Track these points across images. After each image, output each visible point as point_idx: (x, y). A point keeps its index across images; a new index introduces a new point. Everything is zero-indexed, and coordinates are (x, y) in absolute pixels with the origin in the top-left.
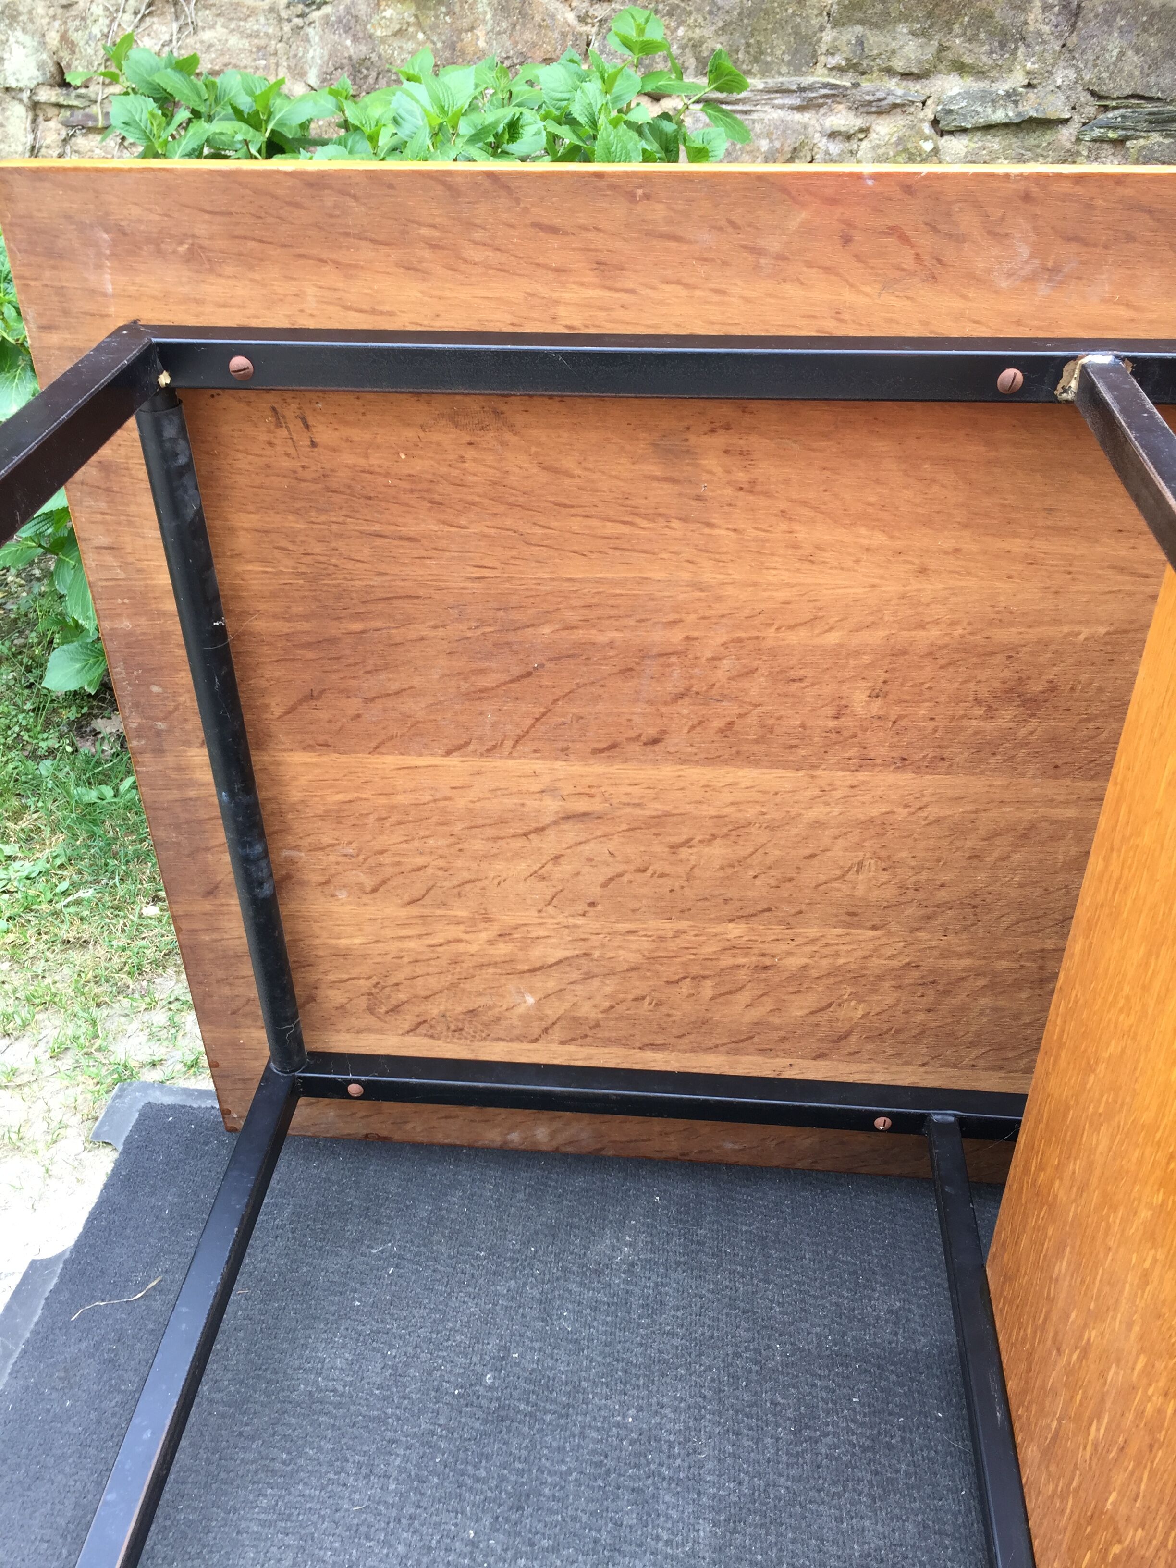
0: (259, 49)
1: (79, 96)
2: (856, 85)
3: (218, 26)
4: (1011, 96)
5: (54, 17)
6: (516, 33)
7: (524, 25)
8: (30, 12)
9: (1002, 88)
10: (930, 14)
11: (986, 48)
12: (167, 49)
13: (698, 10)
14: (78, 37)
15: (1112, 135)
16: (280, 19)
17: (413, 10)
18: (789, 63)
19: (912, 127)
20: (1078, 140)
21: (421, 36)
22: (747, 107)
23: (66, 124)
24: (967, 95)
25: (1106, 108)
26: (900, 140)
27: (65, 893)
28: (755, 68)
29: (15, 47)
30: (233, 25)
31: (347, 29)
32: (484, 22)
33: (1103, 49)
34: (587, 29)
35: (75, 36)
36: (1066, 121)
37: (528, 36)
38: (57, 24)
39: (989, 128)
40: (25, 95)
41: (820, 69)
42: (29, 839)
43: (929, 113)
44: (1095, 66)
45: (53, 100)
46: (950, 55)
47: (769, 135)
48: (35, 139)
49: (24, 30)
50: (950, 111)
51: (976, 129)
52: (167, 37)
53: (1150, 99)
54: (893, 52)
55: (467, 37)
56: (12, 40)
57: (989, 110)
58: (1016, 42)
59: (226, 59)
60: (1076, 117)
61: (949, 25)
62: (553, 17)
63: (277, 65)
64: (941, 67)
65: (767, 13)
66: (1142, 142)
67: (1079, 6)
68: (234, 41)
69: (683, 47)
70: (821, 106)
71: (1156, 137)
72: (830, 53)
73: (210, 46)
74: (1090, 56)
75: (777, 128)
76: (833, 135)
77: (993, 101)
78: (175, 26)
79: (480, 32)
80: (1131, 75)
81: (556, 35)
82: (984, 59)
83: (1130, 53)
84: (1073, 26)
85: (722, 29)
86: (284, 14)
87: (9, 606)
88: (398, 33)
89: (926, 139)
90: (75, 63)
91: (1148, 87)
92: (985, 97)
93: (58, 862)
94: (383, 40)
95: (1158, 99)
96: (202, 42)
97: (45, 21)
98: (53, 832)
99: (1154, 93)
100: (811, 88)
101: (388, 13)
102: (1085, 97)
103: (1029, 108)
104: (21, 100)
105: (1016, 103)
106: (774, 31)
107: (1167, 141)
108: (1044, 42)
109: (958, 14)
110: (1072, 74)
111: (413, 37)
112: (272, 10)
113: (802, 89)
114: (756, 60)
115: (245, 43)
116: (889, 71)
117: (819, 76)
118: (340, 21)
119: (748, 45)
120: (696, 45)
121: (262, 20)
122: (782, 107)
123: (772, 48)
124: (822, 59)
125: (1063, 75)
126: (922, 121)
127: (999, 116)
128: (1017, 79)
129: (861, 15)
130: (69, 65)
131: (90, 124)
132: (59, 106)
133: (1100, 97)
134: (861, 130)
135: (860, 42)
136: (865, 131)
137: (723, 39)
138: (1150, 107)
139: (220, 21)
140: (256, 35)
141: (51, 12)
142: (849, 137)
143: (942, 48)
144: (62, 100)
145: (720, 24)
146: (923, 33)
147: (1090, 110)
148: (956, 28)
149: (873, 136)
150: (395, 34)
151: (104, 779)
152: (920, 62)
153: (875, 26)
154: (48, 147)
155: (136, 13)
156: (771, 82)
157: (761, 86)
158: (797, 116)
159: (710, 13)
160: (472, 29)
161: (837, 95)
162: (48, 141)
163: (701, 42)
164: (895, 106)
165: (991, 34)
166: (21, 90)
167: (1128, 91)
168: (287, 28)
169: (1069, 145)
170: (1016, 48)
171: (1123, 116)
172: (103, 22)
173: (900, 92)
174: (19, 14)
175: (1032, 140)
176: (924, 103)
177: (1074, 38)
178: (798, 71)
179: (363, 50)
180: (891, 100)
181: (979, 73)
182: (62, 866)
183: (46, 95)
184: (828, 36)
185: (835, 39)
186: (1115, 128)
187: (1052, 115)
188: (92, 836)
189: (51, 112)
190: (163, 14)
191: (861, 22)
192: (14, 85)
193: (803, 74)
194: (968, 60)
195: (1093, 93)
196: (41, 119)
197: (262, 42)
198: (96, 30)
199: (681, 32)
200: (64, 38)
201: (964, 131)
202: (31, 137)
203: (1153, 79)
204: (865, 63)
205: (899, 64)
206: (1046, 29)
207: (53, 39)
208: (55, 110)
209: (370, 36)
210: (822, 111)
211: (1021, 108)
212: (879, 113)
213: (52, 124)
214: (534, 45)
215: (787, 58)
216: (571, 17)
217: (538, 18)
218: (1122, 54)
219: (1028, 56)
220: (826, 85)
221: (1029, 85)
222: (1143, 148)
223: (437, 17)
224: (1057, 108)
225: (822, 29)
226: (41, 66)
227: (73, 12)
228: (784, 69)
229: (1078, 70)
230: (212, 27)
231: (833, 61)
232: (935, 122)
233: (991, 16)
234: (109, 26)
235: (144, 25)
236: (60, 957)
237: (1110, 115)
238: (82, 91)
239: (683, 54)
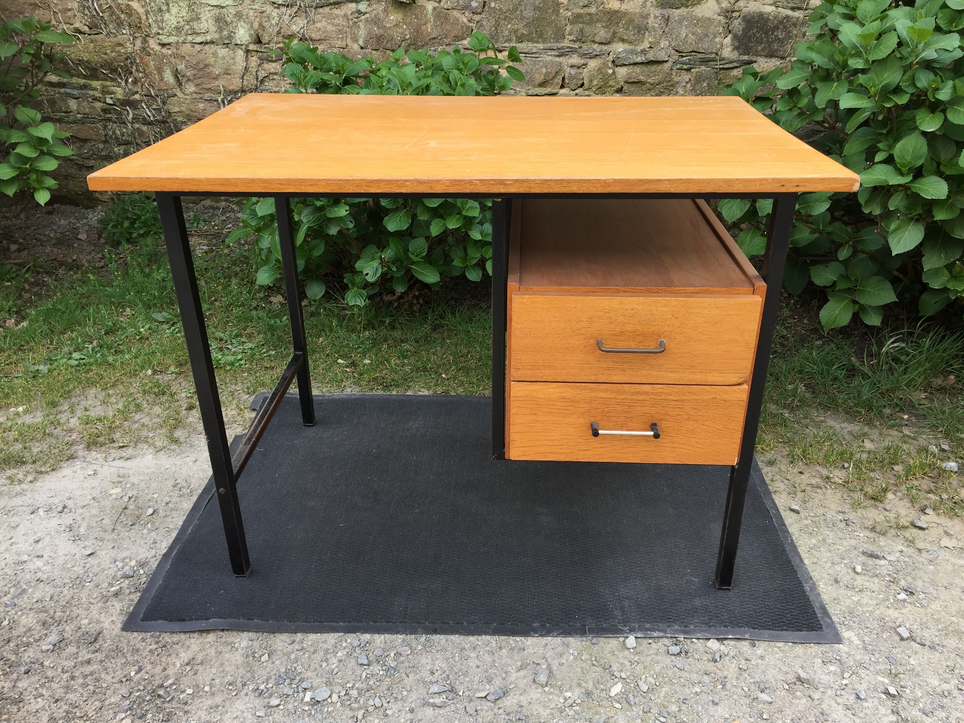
0: (339, 31)
1: (265, 48)
2: (580, 47)
3: (323, 22)
4: (643, 52)
5: (257, 17)
6: (443, 26)
7: (446, 23)
8: (247, 15)
9: (639, 48)
10: (609, 19)
11: (632, 33)
12: (302, 30)
13: (516, 18)
14: (266, 24)
15: (685, 67)
16: (348, 19)
17: (401, 17)
18: (554, 38)
19: (604, 64)
20: (671, 69)
21: (405, 27)
22: (537, 56)
23: (260, 58)
24: (625, 51)
25: (682, 56)
26: (599, 69)
27: (264, 353)
28: (540, 40)
29: (240, 28)
30: (329, 21)
31: (375, 23)
32: (430, 22)
33: (679, 33)
34: (472, 24)
35: (265, 24)
36: (667, 61)
37: (448, 27)
38: (258, 19)
39: (635, 64)
40: (243, 47)
41: (566, 41)
42: (250, 336)
43: (611, 58)
44: (676, 40)
45: (255, 49)
46: (618, 35)
47: (546, 67)
48: (247, 64)
49: (245, 22)
50: (619, 58)
51: (630, 64)
52: (302, 25)
53: (700, 53)
54: (595, 34)
55: (424, 27)
56: (239, 25)
57: (635, 57)
58: (644, 30)
59: (326, 34)
60: (670, 60)
61: (617, 23)
62: (458, 20)
63: (347, 37)
64: (615, 40)
65: (543, 19)
66: (697, 70)
67: (669, 17)
68: (329, 27)
69: (510, 32)
70: (567, 55)
71: (703, 68)
72: (570, 34)
73: (320, 29)
74: (674, 36)
75: (549, 64)
76: (572, 66)
77: (636, 54)
78: (306, 21)
79: (429, 26)
80: (691, 43)
81: (459, 27)
82: (632, 37)
83: (690, 35)
84: (667, 24)
85: (526, 25)
86: (350, 17)
87: (232, 255)
88: (396, 25)
89: (610, 68)
90: (265, 35)
91: (698, 48)
92: (632, 52)
93: (261, 343)
94: (390, 28)
95: (703, 53)
96: (316, 28)
97: (253, 18)
98: (258, 334)
99: (701, 50)
100: (562, 48)
101: (392, 18)
102: (673, 52)
103: (651, 56)
104: (242, 49)
105: (645, 54)
106: (547, 26)
107: (708, 69)
108: (655, 30)
109: (621, 20)
110: (667, 43)
111: (402, 27)
112: (345, 15)
113: (559, 49)
114: (540, 37)
115: (334, 28)
116: (594, 42)
117: (566, 43)
118: (372, 20)
119: (536, 31)
120: (516, 31)
121: (341, 19)
122: (551, 55)
123: (547, 32)
124: (567, 36)
125: (664, 43)
126: (608, 61)
127: (639, 60)
128: (646, 45)
129: (581, 20)
130: (262, 36)
131: (270, 59)
132: (257, 51)
133: (680, 52)
134: (584, 65)
135: (582, 30)
136: (586, 65)
137: (526, 29)
138: (700, 56)
139: (324, 20)
140: (338, 25)
141: (256, 14)
142: (579, 68)
143: (614, 33)
144: (258, 49)
145: (525, 23)
146: (607, 27)
147: (676, 57)
148: (620, 24)
149: (588, 67)
150: (394, 26)
151: (276, 316)
152: (605, 38)
153: (588, 24)
154: (252, 67)
155: (290, 16)
156: (547, 46)
157: (542, 48)
158: (558, 59)
159: (521, 19)
160: (426, 24)
161: (572, 51)
162: (252, 65)
163: (518, 30)
164: (597, 55)
165: (634, 28)
166: (242, 45)
167: (691, 50)
168: (351, 23)
169: (668, 71)
170: (645, 33)
171: (689, 59)
172: (277, 19)
173: (598, 50)
174: (243, 15)
175: (653, 68)
176: (609, 54)
177: (667, 29)
178: (557, 41)
179: (382, 31)
180: (594, 53)
181: (631, 43)
182: (263, 345)
183: (252, 47)
184: (568, 28)
185: (571, 29)
186: (686, 64)
187: (660, 59)
188: (273, 335)
189: (254, 53)
190: (301, 16)
191: (580, 23)
192: (239, 43)
193: (560, 42)
194: (625, 38)
195: (676, 51)
196: (249, 56)
197: (341, 28)
198: (273, 22)
199: (509, 26)
200: (260, 25)
201: (625, 65)
202: (245, 64)
203: (700, 45)
204: (583, 39)
205: (597, 39)
206: (656, 25)
207: (256, 25)
208: (256, 53)
209: (385, 26)
210: (567, 57)
211: (647, 56)
212: (591, 58)
213: (254, 58)
214: (450, 30)
215: (553, 36)
216: (465, 20)
217: (452, 21)
218: (687, 35)
219: (650, 36)
220: (568, 47)
221: (651, 47)
222: (698, 72)
223: (411, 19)
224: (662, 56)
225: (566, 25)
226: (251, 35)
227: (264, 15)
228: (552, 41)
229: (670, 42)
230: (321, 22)
231: (571, 38)
232: (613, 62)
233: (634, 21)
234: (279, 21)
235: (293, 21)
236: (265, 372)
237: (684, 59)
238: (267, 46)
239: (510, 35)
